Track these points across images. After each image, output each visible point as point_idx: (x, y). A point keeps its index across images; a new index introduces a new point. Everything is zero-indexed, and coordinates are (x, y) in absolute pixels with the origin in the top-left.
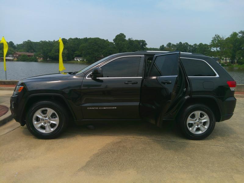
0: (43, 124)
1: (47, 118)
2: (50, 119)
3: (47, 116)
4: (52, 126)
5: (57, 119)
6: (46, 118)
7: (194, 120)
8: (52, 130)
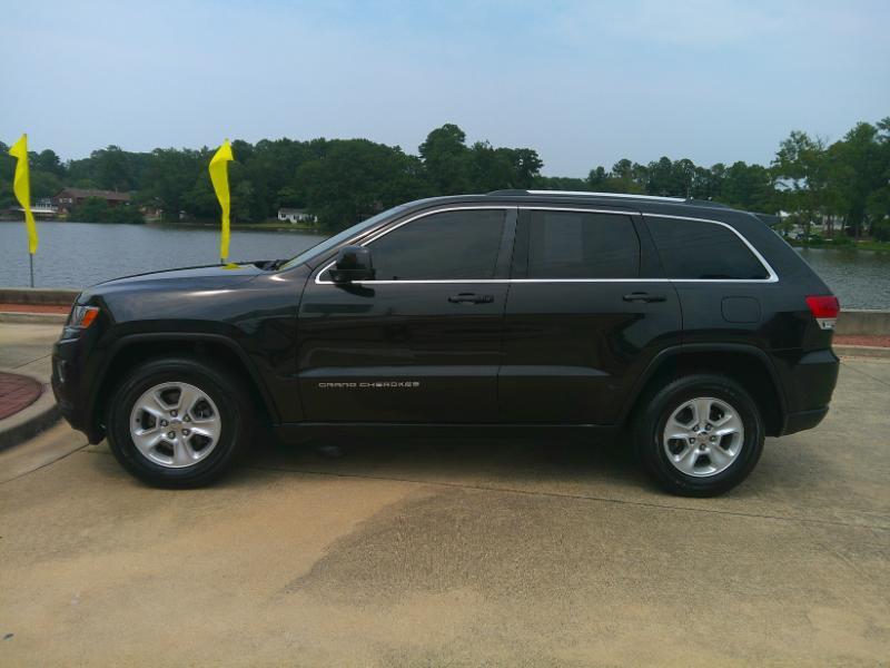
0: (164, 435)
1: (179, 418)
2: (190, 420)
3: (180, 409)
4: (198, 443)
5: (215, 420)
6: (176, 415)
7: (691, 427)
8: (197, 456)
